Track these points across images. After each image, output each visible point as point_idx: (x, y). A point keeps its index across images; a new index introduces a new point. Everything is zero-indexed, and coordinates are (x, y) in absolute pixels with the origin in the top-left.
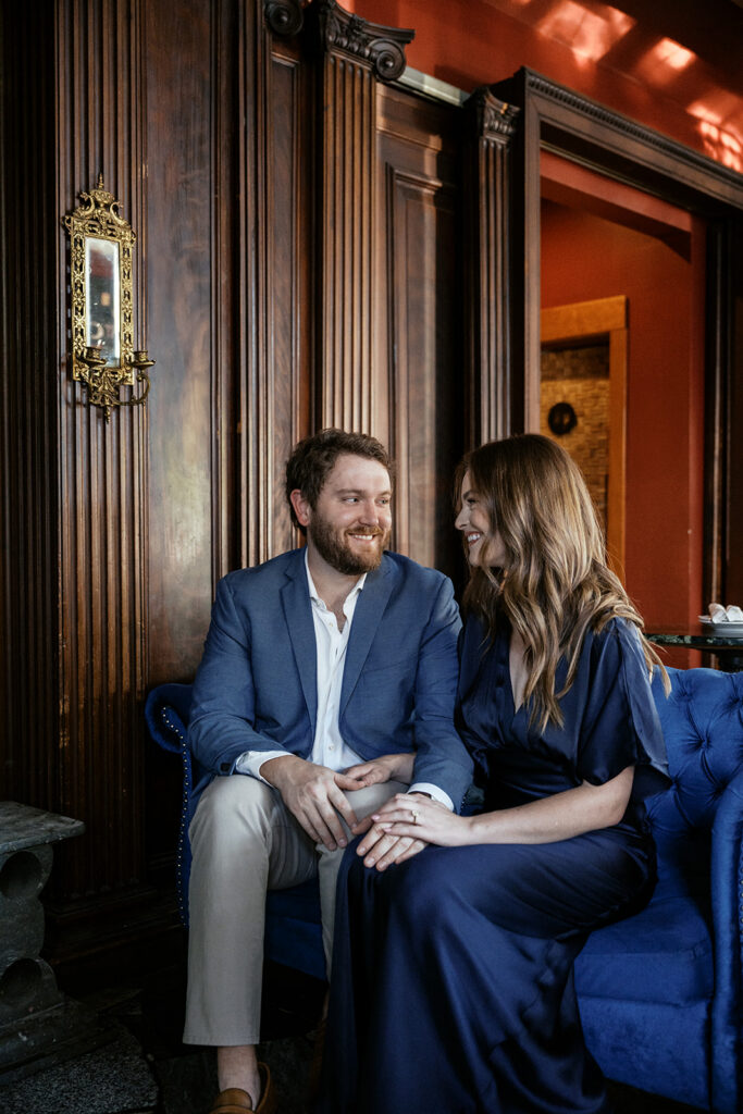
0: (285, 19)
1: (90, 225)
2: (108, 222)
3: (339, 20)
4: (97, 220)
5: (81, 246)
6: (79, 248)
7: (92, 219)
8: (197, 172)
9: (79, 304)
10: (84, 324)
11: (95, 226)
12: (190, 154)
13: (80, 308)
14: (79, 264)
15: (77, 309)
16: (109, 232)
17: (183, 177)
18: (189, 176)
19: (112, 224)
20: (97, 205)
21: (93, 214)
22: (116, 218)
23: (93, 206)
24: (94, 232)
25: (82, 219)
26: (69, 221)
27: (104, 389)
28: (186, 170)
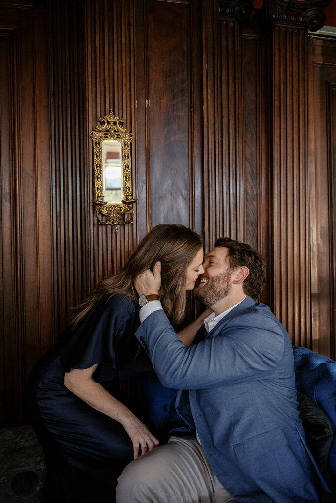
0: (244, 12)
1: (104, 134)
2: (115, 131)
3: (280, 5)
4: (108, 131)
5: (99, 145)
6: (98, 146)
7: (106, 131)
8: (180, 99)
9: (99, 175)
10: (102, 184)
11: (107, 134)
12: (176, 91)
13: (99, 176)
14: (98, 154)
15: (98, 177)
16: (116, 136)
17: (172, 102)
18: (176, 101)
19: (118, 132)
20: (109, 123)
21: (106, 128)
22: (120, 128)
23: (106, 124)
24: (107, 137)
25: (100, 131)
26: (92, 134)
27: (113, 216)
28: (173, 99)
